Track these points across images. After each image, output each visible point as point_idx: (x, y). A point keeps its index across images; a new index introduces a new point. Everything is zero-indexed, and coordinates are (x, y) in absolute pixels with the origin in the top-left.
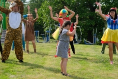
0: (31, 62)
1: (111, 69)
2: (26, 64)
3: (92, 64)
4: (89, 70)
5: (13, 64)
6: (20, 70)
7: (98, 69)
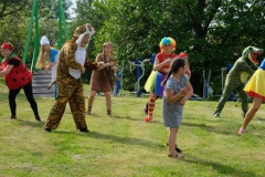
0: (104, 131)
1: (255, 145)
2: (96, 135)
3: (218, 137)
4: (215, 147)
5: (72, 136)
6: (88, 145)
7: (231, 146)
